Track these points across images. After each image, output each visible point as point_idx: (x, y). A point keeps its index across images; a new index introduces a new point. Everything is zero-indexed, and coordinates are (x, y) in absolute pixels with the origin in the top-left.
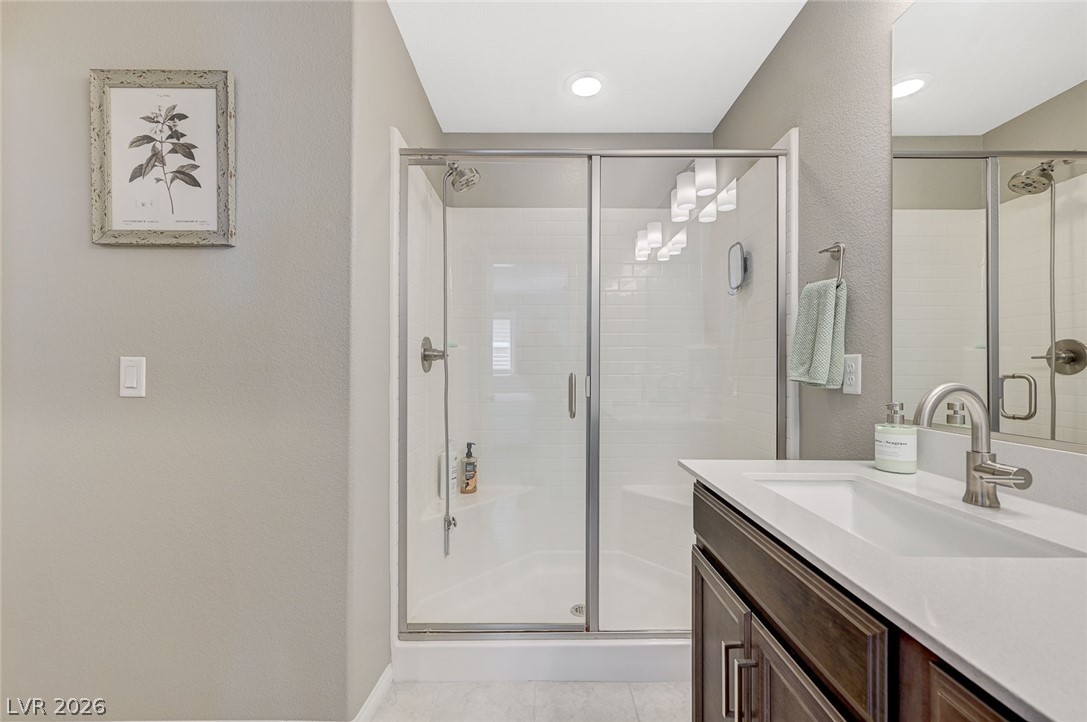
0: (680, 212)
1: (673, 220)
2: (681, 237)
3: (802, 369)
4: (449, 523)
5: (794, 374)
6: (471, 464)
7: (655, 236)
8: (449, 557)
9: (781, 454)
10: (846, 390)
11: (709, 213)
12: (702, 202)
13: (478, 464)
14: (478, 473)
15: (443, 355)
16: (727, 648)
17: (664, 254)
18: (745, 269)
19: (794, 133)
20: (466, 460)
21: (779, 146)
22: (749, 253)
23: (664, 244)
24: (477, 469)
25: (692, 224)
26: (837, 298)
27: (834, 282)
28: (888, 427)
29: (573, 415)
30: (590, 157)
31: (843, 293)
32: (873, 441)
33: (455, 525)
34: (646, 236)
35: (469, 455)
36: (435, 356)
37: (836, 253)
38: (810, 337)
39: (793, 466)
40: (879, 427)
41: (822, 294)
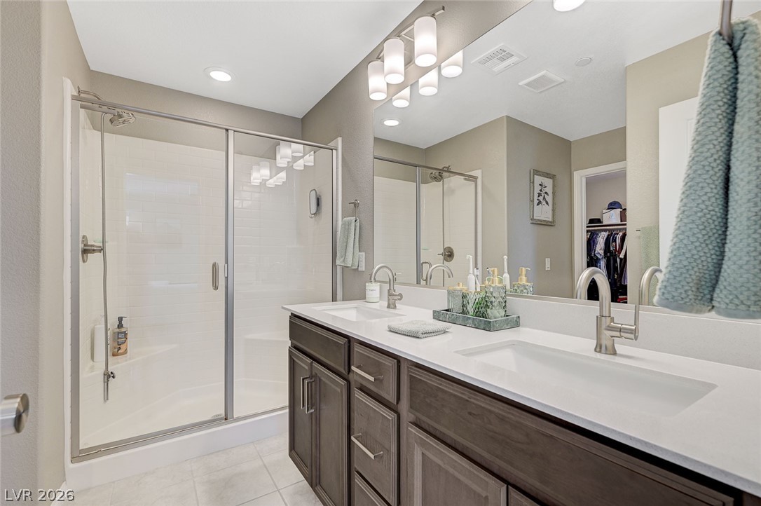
0: (281, 161)
1: (278, 165)
2: (283, 175)
3: (342, 259)
4: (109, 376)
5: (338, 262)
6: (122, 333)
7: (265, 172)
8: (108, 402)
9: (334, 299)
10: (360, 269)
11: (299, 165)
12: (295, 159)
13: (128, 332)
14: (128, 340)
15: (102, 250)
16: (303, 379)
17: (271, 183)
18: (318, 204)
19: (340, 139)
20: (118, 330)
21: (332, 144)
22: (320, 196)
23: (271, 178)
24: (128, 336)
25: (289, 169)
26: (355, 226)
27: (354, 218)
28: (370, 284)
29: (216, 288)
30: (227, 130)
31: (358, 224)
32: (365, 289)
33: (114, 377)
34: (259, 170)
35: (120, 326)
36: (94, 250)
37: (356, 205)
38: (345, 244)
39: (339, 304)
40: (367, 284)
41: (349, 224)
